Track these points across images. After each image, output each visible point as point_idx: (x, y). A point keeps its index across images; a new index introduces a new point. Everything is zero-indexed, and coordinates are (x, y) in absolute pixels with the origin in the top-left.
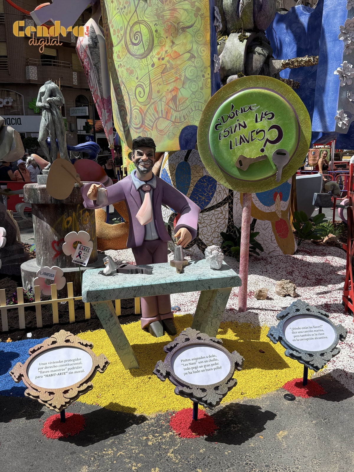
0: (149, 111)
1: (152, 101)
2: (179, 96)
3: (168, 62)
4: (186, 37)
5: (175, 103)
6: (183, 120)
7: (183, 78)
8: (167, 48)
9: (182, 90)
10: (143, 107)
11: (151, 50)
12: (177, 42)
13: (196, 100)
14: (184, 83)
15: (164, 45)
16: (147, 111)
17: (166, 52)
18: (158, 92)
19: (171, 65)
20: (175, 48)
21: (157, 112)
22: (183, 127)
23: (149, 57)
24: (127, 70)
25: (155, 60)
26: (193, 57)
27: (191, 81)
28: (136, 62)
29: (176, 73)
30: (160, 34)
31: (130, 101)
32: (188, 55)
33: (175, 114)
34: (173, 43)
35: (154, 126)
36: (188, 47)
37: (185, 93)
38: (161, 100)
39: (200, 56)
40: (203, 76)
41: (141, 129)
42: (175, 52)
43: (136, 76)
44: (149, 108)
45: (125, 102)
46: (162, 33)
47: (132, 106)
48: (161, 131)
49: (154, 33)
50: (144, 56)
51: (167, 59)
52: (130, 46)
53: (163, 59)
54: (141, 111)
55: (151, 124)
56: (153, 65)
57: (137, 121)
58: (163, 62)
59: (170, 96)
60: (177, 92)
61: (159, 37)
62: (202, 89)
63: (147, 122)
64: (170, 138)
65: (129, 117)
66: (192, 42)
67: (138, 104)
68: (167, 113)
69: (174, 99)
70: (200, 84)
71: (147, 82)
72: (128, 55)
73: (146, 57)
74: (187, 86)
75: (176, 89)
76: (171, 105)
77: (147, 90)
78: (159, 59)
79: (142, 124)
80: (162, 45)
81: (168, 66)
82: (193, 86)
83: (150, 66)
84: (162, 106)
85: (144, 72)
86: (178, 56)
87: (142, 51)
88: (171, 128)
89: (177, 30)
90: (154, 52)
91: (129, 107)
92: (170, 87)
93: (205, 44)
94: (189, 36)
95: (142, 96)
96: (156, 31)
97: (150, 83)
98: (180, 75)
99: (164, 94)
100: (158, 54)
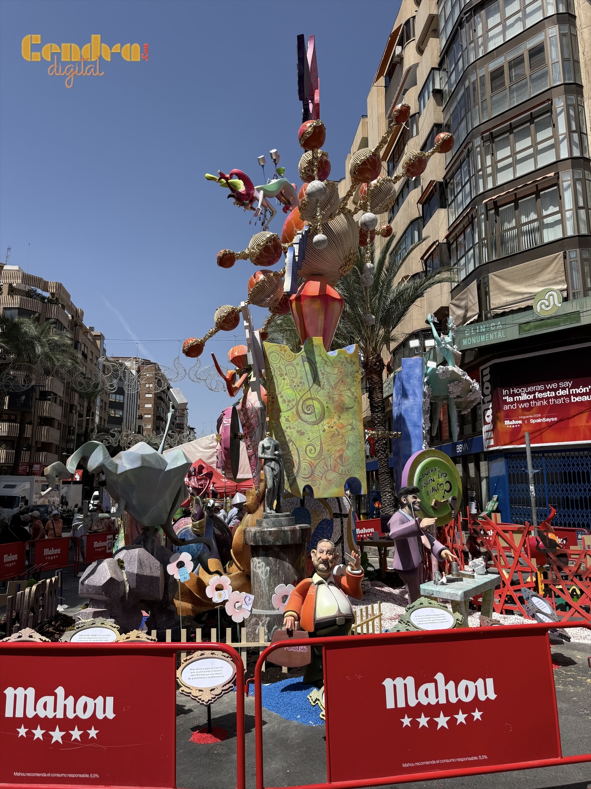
0: (319, 464)
1: (323, 457)
2: (345, 455)
3: (336, 430)
4: (348, 415)
5: (342, 460)
6: (347, 473)
7: (347, 443)
8: (335, 420)
9: (347, 451)
10: (313, 461)
11: (322, 420)
12: (342, 417)
13: (356, 459)
14: (348, 446)
15: (333, 418)
16: (317, 464)
17: (335, 422)
18: (328, 451)
19: (338, 432)
20: (341, 421)
21: (327, 466)
22: (347, 478)
23: (320, 424)
24: (298, 432)
25: (326, 427)
26: (353, 428)
27: (353, 445)
28: (308, 427)
29: (342, 438)
30: (330, 410)
31: (299, 456)
32: (350, 427)
33: (341, 468)
34: (340, 417)
35: (324, 476)
36: (350, 421)
37: (348, 453)
38: (330, 457)
39: (358, 429)
40: (360, 442)
41: (310, 479)
42: (341, 423)
43: (308, 437)
44: (319, 462)
45: (293, 456)
46: (332, 410)
47: (301, 459)
48: (330, 481)
49: (326, 409)
50: (316, 423)
51: (335, 427)
52: (302, 415)
53: (332, 427)
54: (311, 464)
55: (321, 475)
56: (324, 431)
57: (306, 472)
58: (333, 429)
59: (337, 455)
60: (343, 452)
61: (330, 411)
62: (360, 451)
63: (317, 473)
64: (337, 486)
65: (297, 468)
66: (352, 418)
67: (308, 458)
68: (335, 467)
69: (341, 457)
70: (358, 447)
71: (318, 443)
72: (299, 420)
73: (317, 424)
74: (350, 448)
75: (342, 450)
76: (338, 461)
77: (318, 449)
78: (329, 427)
79: (312, 474)
80: (331, 417)
81: (336, 432)
82: (354, 449)
83: (321, 431)
84: (330, 462)
85: (315, 435)
86: (343, 427)
87: (314, 419)
88: (338, 479)
89: (342, 409)
90: (325, 422)
91: (297, 460)
92: (338, 448)
93: (360, 421)
94: (351, 414)
95: (312, 452)
96: (327, 407)
97: (321, 444)
98: (345, 441)
99: (333, 452)
100: (328, 423)
